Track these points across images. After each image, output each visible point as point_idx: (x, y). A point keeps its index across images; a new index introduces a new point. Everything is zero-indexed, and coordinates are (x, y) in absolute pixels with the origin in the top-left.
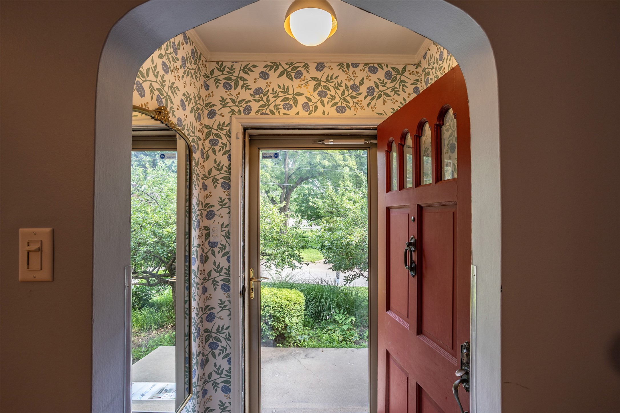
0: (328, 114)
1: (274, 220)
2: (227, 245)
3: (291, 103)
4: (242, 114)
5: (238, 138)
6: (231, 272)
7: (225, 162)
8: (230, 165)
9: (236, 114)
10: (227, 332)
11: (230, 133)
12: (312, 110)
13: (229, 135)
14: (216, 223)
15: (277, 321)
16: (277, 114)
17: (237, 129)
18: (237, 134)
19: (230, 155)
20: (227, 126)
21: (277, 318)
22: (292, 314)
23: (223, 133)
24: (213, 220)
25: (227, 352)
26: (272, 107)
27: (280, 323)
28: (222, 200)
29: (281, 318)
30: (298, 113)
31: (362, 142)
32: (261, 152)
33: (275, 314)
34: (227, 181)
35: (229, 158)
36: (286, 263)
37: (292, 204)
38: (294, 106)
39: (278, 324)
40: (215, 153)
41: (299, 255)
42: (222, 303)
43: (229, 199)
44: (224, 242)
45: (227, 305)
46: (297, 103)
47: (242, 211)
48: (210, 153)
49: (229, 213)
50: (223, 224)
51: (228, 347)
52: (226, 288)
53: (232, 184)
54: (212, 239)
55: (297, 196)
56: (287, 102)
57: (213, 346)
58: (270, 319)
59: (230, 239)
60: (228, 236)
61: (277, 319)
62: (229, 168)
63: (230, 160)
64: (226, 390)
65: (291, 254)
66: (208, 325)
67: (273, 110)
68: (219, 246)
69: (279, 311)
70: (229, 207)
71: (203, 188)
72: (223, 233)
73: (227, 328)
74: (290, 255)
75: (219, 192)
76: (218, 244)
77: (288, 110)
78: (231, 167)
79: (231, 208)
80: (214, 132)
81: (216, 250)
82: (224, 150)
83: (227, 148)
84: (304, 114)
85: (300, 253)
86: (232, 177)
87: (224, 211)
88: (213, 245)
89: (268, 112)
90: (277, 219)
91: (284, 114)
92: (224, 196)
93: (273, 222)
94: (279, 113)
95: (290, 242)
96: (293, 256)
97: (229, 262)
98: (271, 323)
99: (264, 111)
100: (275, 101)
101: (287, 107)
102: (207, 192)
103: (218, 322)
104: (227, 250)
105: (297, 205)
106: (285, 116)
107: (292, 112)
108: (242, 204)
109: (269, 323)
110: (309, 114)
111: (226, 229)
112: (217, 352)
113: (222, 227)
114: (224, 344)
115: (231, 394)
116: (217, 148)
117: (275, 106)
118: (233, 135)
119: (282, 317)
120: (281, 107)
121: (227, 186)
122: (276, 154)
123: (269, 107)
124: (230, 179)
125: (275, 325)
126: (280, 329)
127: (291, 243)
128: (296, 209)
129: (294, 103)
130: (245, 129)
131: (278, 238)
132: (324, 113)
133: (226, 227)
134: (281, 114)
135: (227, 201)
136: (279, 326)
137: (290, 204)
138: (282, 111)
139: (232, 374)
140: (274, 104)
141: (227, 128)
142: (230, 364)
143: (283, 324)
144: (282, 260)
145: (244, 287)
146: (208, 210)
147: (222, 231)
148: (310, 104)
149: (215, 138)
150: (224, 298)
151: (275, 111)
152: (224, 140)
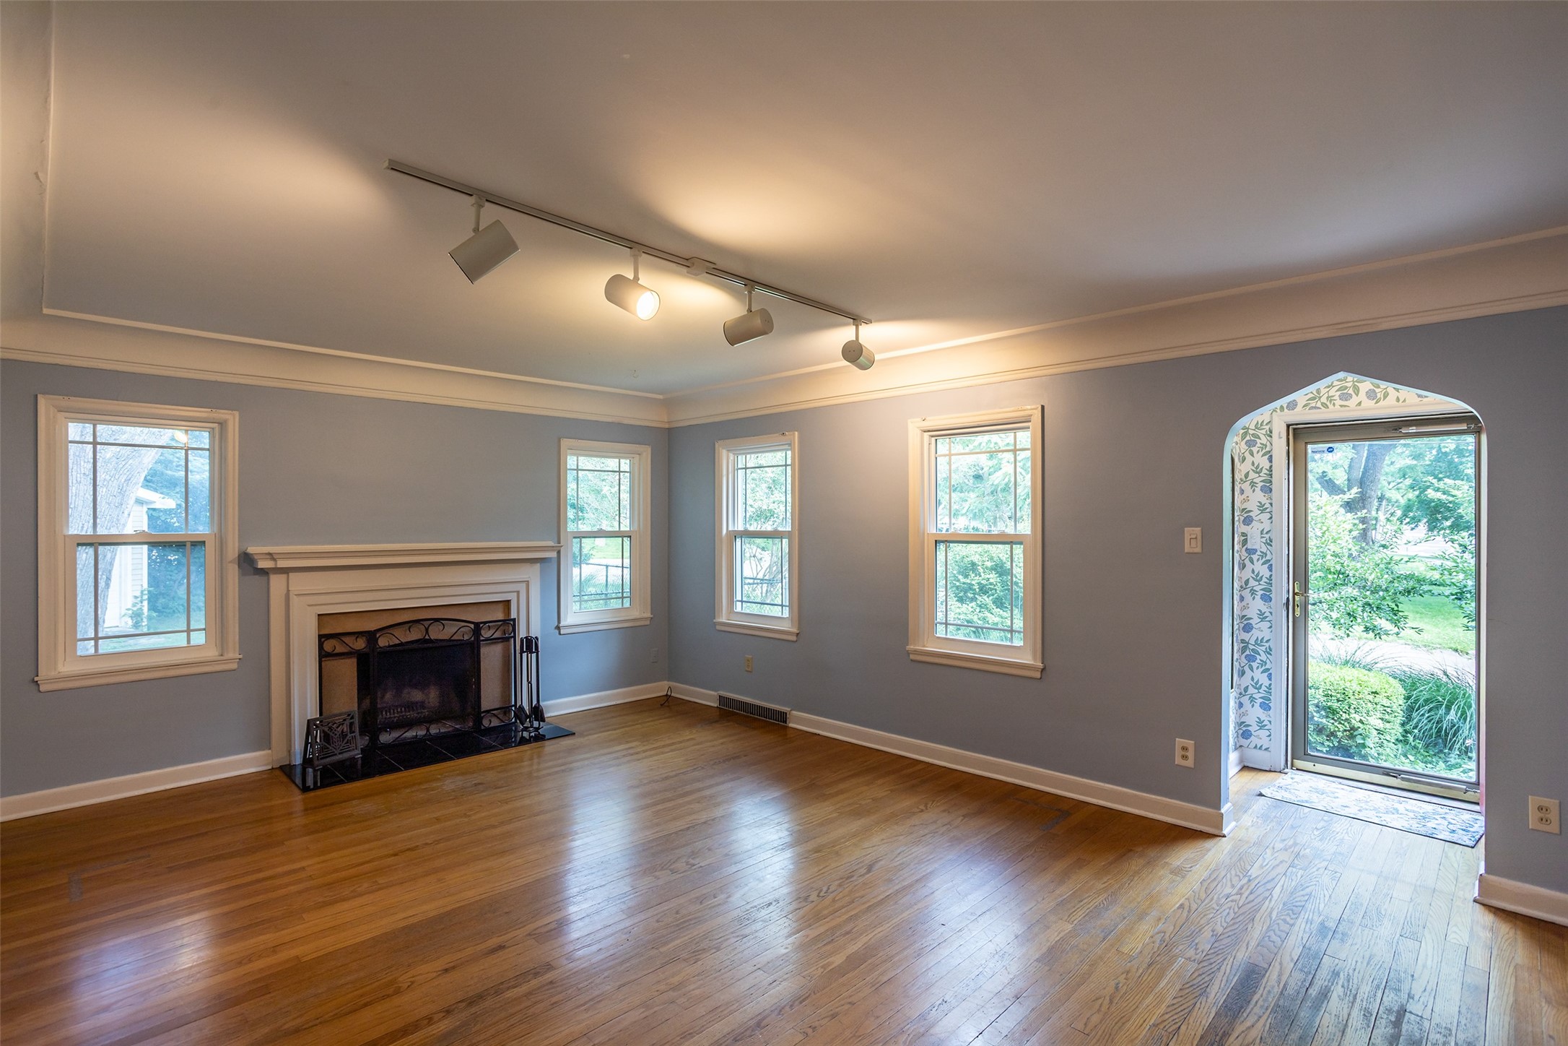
0: (1404, 401)
1: (1328, 530)
2: (1268, 552)
3: (1351, 391)
4: (1286, 410)
5: (1280, 438)
6: (1273, 582)
7: (1265, 463)
8: (1271, 467)
9: (1278, 410)
10: (1267, 645)
11: (1271, 432)
12: (1380, 398)
13: (1270, 434)
14: (1255, 529)
15: (1333, 719)
16: (1331, 406)
17: (1279, 429)
18: (1280, 433)
19: (1271, 456)
20: (1267, 424)
21: (1334, 712)
22: (1368, 711)
23: (1261, 433)
24: (1251, 526)
25: (1266, 667)
26: (1324, 400)
27: (1340, 723)
28: (1261, 505)
29: (1341, 713)
30: (1360, 404)
31: (1464, 427)
32: (1310, 447)
33: (1329, 704)
34: (1268, 485)
35: (1270, 460)
36: (1359, 620)
37: (1392, 485)
38: (1354, 395)
39: (1336, 724)
40: (1252, 455)
41: (1396, 608)
42: (1261, 614)
43: (1271, 504)
44: (1264, 549)
45: (1267, 617)
46: (1358, 391)
47: (1287, 516)
48: (1247, 455)
49: (1271, 518)
50: (1263, 530)
51: (1268, 661)
52: (1267, 598)
53: (1274, 487)
54: (1249, 546)
55: (1410, 462)
56: (1345, 391)
57: (1251, 659)
58: (1317, 712)
59: (1271, 546)
60: (1269, 543)
61: (1334, 714)
62: (1270, 469)
63: (1271, 461)
64: (1266, 706)
65: (1373, 603)
66: (1246, 636)
67: (1325, 402)
68: (1259, 553)
69: (1338, 701)
70: (1270, 512)
71: (1240, 492)
72: (1264, 540)
73: (1267, 641)
74: (1370, 605)
75: (1259, 496)
76: (1256, 551)
77: (1346, 400)
78: (1273, 468)
79: (1273, 513)
80: (1251, 432)
81: (1255, 557)
82: (1264, 451)
83: (1268, 449)
84: (1368, 403)
85: (1397, 605)
86: (1274, 480)
87: (1266, 516)
88: (1251, 552)
89: (1319, 405)
90: (1335, 527)
91: (1341, 406)
92: (1264, 500)
93: (1324, 533)
94: (1334, 405)
95: (1371, 578)
96: (1377, 608)
97: (1271, 570)
98: (1320, 720)
99: (1314, 405)
100: (1328, 392)
101: (1345, 397)
102: (1244, 496)
103: (1255, 634)
104: (1268, 558)
105: (1412, 487)
106: (1343, 408)
107: (1352, 403)
108: (1287, 508)
109: (1316, 719)
110: (1376, 403)
111: (1267, 536)
112: (1255, 665)
113: (1262, 534)
114: (1264, 657)
115: (1271, 712)
116: (1255, 449)
117: (1328, 398)
118: (1275, 434)
119: (1345, 712)
120: (1337, 397)
121: (1267, 489)
122: (1330, 448)
123: (1319, 399)
124: (1271, 482)
125: (1328, 725)
126: (1339, 734)
127: (1374, 579)
128: (1409, 500)
129: (1354, 392)
130: (1288, 426)
131: (1338, 567)
132: (1398, 400)
133: (1267, 533)
134: (1337, 406)
135: (1267, 505)
136: (1336, 729)
137: (1386, 484)
138: (1338, 402)
139: (1273, 691)
140: (1326, 395)
141: (1267, 427)
142: (1270, 679)
143: (1346, 727)
144: (1349, 614)
145: (1288, 599)
146: (1245, 515)
147: (1262, 537)
148: (1377, 390)
149: (1253, 438)
150: (1264, 609)
151: (1328, 403)
152: (1264, 440)
